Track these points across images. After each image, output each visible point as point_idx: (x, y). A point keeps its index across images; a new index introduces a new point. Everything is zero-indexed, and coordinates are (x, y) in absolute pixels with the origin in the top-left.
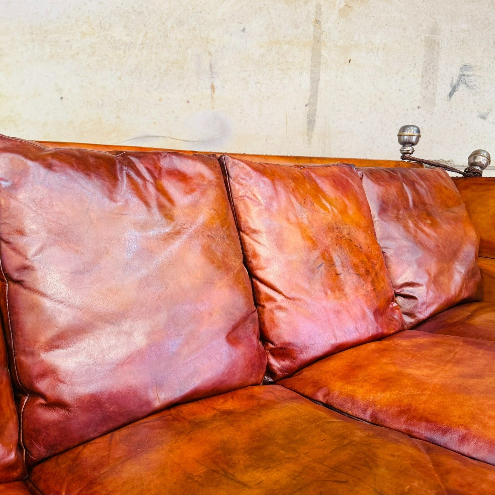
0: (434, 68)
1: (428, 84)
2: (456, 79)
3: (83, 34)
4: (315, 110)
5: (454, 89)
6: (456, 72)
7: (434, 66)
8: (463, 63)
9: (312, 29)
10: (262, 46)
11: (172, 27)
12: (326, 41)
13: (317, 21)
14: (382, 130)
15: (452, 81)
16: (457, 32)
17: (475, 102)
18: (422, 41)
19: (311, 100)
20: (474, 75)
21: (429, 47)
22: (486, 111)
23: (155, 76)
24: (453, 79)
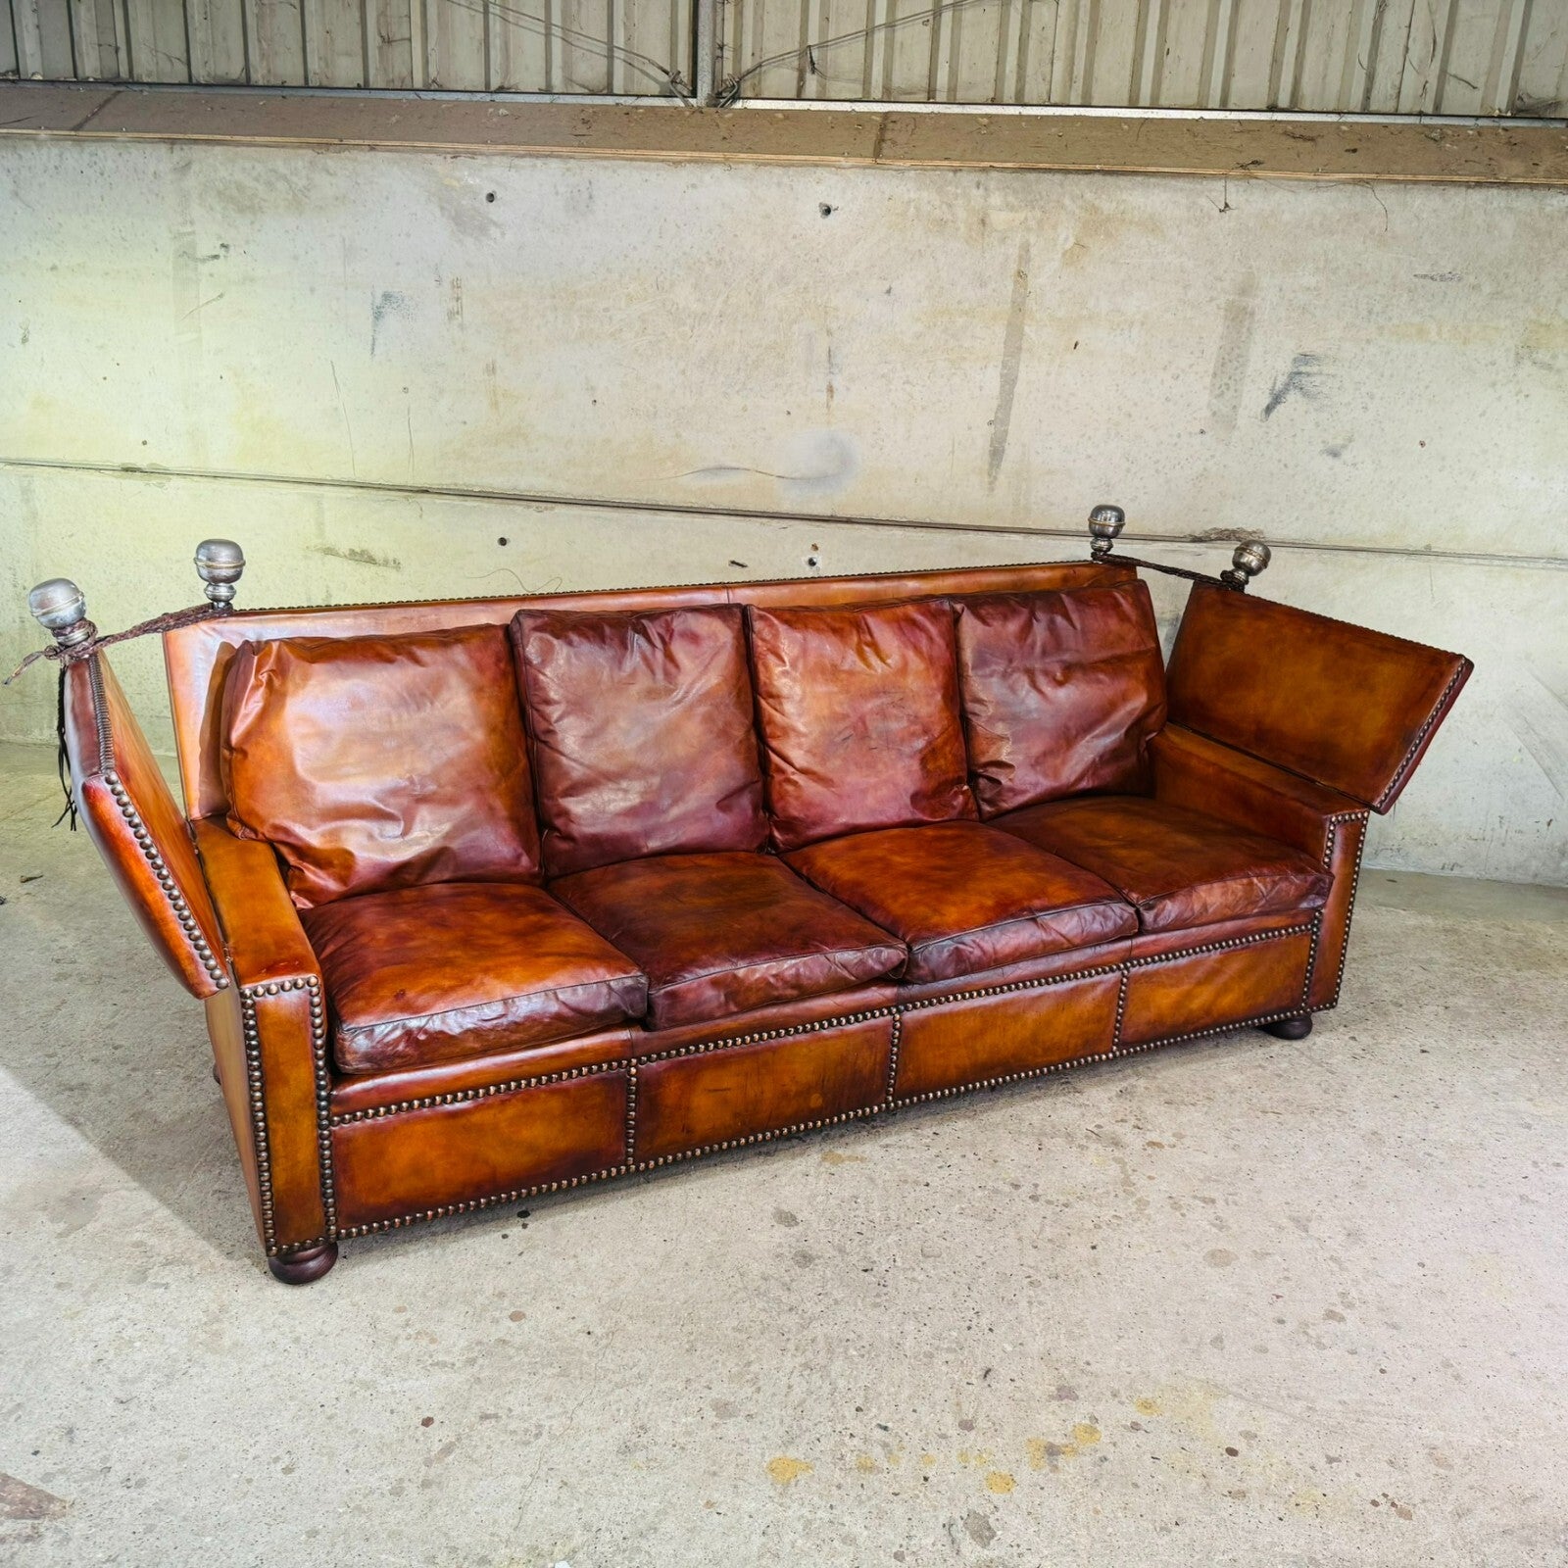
0: (1240, 360)
1: (1223, 387)
2: (1282, 380)
3: (630, 298)
4: (1006, 432)
5: (1277, 399)
6: (1284, 366)
7: (1239, 356)
8: (1301, 351)
9: (1011, 288)
10: (918, 319)
11: (769, 286)
12: (1034, 309)
13: (1020, 274)
14: (1128, 471)
15: (1275, 383)
16: (1294, 291)
17: (1317, 425)
18: (1219, 308)
19: (999, 415)
20: (1321, 374)
21: (1233, 319)
22: (1340, 441)
23: (738, 370)
24: (1275, 379)
